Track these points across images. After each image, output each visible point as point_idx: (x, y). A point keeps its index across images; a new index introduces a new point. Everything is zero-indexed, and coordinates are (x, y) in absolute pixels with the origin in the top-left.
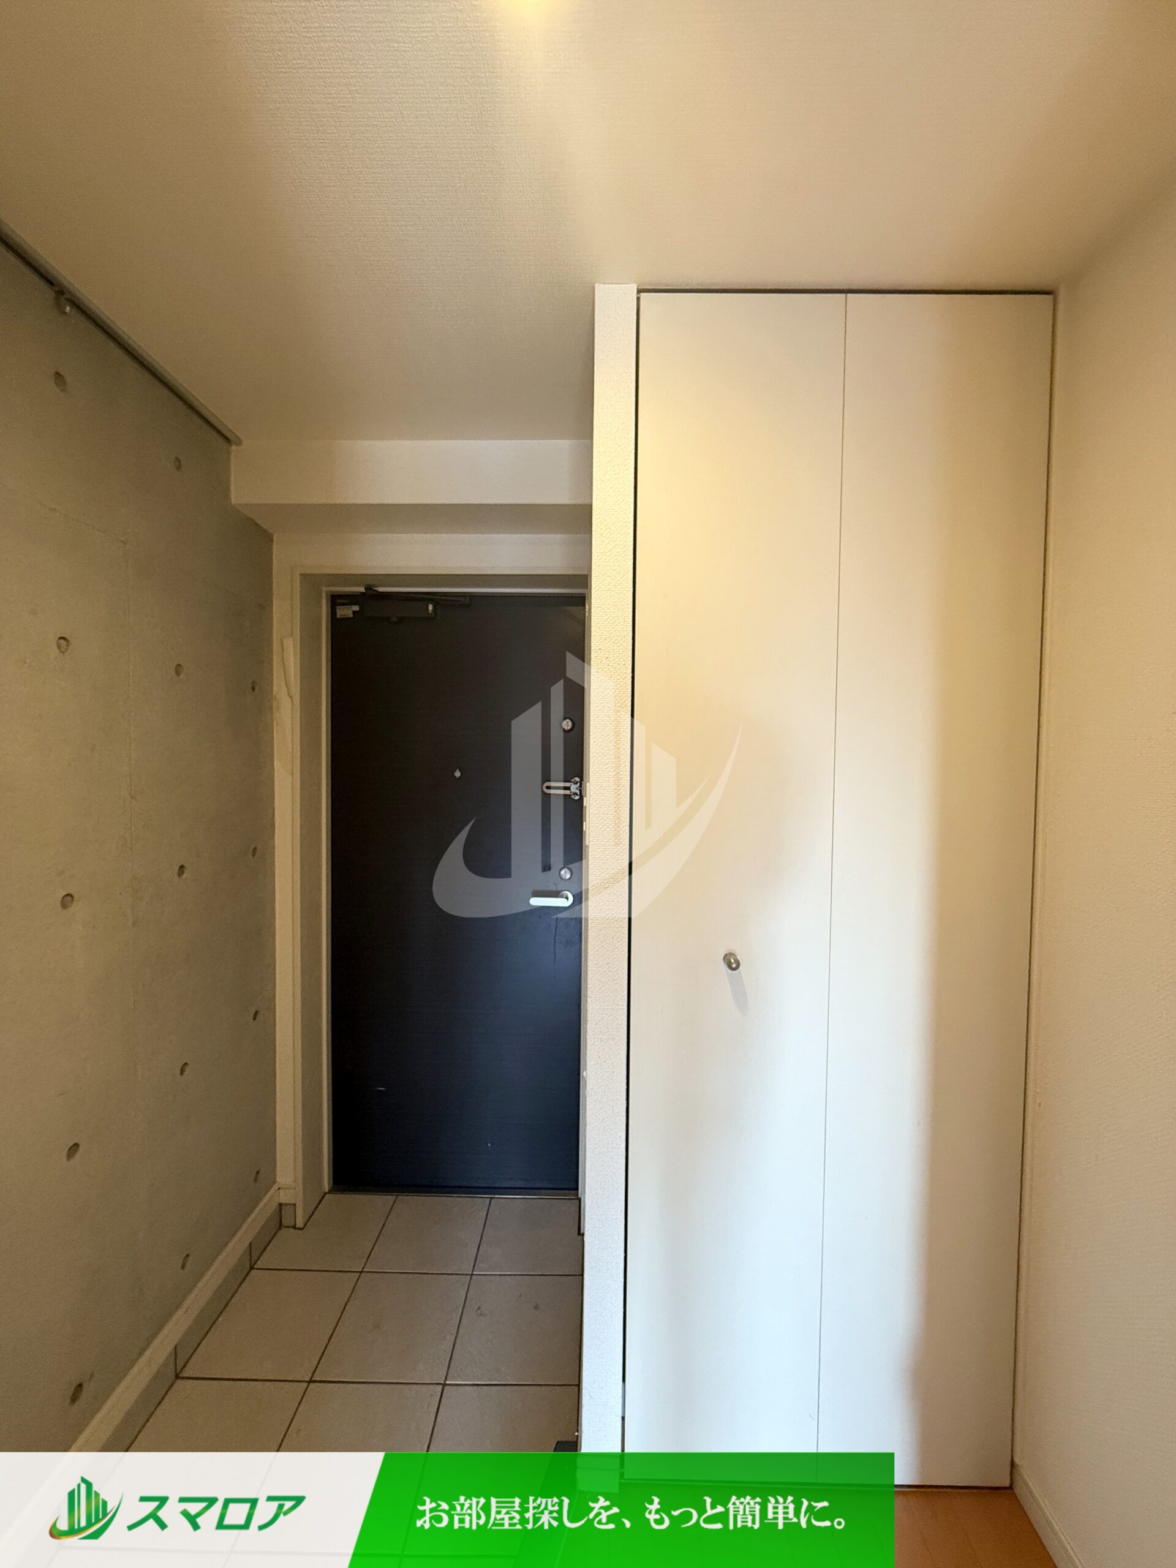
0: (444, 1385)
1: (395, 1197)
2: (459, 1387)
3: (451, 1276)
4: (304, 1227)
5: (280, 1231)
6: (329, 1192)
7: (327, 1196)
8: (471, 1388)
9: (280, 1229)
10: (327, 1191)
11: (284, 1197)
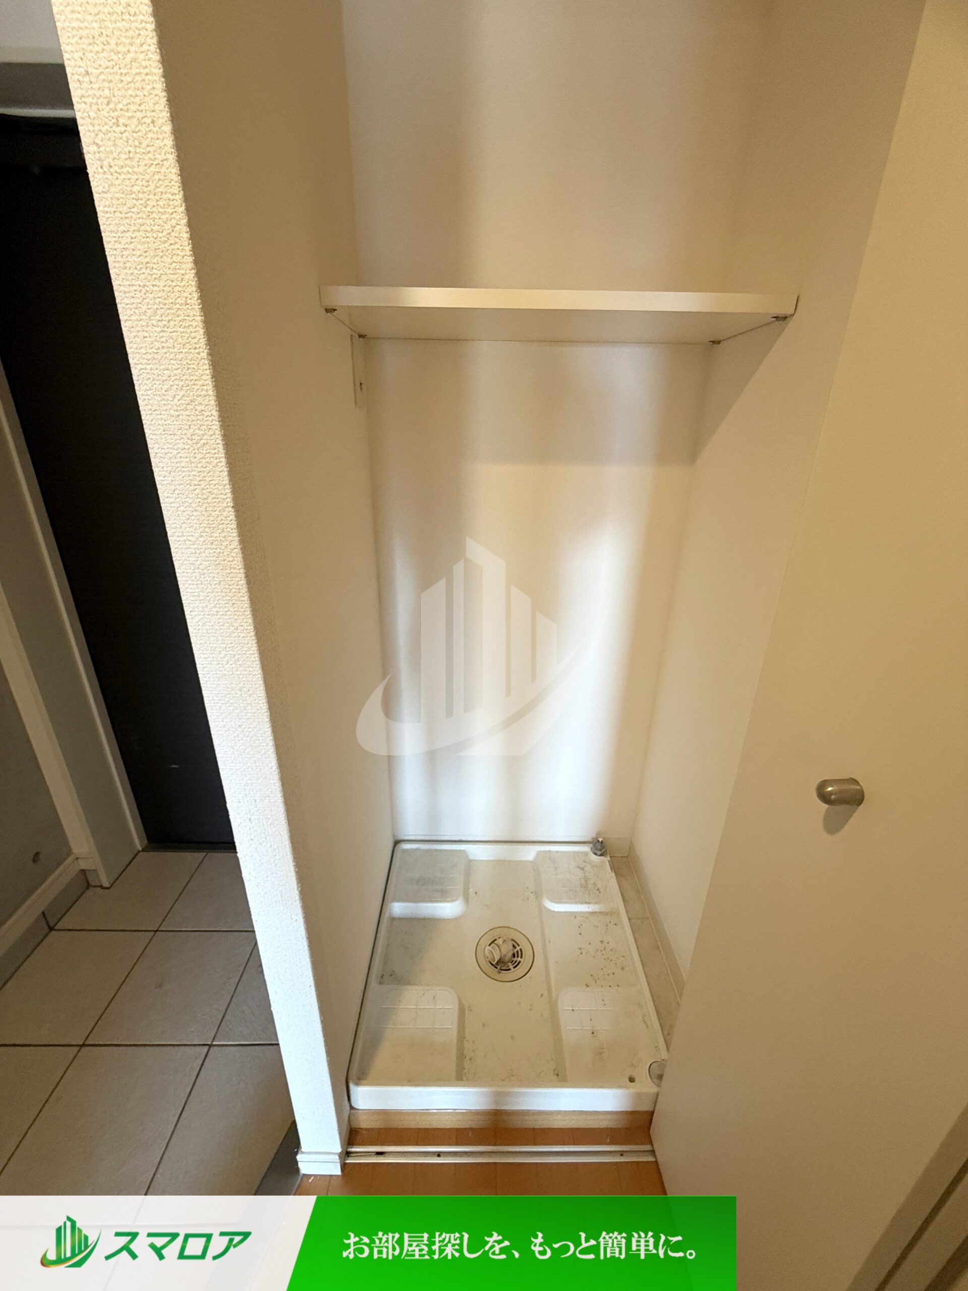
0: (210, 1046)
1: (205, 854)
2: (224, 1048)
3: (241, 934)
4: (112, 886)
5: (88, 891)
6: (143, 850)
7: (140, 854)
8: (236, 1048)
9: (88, 888)
10: (140, 848)
11: (83, 865)
